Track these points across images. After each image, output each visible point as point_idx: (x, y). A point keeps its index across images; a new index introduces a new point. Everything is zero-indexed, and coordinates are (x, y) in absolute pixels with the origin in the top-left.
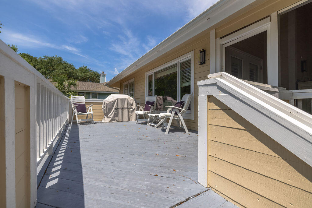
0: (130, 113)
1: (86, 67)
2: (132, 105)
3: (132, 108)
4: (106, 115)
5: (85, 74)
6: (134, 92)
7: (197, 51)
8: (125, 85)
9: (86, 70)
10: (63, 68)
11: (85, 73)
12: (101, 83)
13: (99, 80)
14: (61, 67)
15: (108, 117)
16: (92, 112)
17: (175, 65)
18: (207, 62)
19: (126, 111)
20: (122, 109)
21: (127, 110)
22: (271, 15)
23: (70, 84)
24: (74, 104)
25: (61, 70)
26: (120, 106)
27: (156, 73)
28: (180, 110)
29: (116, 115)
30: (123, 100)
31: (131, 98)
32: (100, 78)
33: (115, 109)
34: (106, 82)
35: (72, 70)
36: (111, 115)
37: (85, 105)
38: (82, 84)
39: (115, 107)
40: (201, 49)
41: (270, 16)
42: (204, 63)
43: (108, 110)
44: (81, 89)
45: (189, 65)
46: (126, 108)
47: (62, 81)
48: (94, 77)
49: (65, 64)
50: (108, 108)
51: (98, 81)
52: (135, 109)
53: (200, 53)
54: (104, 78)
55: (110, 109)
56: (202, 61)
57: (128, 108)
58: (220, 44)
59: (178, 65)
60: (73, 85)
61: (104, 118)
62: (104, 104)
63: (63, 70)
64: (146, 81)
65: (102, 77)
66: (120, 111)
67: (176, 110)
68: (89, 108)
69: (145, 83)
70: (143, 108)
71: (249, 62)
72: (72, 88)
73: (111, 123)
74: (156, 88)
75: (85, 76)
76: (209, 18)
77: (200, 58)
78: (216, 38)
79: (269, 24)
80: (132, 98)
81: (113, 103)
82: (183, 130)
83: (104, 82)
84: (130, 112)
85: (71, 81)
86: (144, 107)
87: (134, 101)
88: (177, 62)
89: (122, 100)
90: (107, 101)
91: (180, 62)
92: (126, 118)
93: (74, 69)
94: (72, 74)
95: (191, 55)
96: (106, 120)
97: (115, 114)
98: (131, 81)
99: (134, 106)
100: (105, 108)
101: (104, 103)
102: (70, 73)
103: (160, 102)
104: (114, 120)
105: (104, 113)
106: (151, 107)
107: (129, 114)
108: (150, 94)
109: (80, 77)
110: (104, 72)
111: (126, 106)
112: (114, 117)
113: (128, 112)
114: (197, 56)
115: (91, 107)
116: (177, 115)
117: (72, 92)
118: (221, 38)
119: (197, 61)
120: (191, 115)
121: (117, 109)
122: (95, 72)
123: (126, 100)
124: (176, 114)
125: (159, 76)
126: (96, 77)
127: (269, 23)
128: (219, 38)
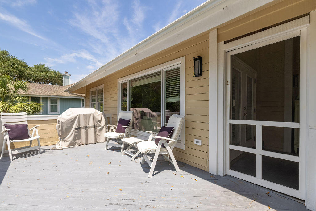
0: (97, 133)
1: (44, 65)
2: (100, 122)
3: (100, 126)
4: (63, 137)
5: (42, 74)
6: (103, 102)
7: (191, 58)
8: (92, 92)
9: (44, 68)
10: (9, 65)
11: (42, 72)
12: (64, 85)
13: (62, 81)
14: (8, 63)
15: (65, 141)
16: (38, 137)
17: (158, 74)
18: (204, 74)
19: (91, 131)
20: (86, 127)
21: (93, 129)
22: (311, 13)
23: (17, 88)
24: (6, 126)
25: (6, 67)
26: (82, 125)
27: (132, 81)
28: (168, 141)
29: (78, 136)
30: (87, 117)
31: (99, 113)
32: (62, 78)
33: (75, 129)
34: (70, 84)
35: (23, 68)
36: (70, 137)
37: (26, 125)
38: (37, 86)
39: (75, 125)
40: (196, 55)
41: (308, 14)
42: (200, 74)
43: (64, 131)
44: (34, 94)
45: (178, 74)
46: (91, 127)
47: (4, 83)
48: (55, 77)
49: (13, 60)
50: (64, 128)
51: (61, 84)
52: (105, 127)
53: (195, 60)
54: (68, 79)
55: (68, 130)
56: (197, 72)
57: (95, 127)
58: (224, 51)
59: (162, 73)
60: (21, 88)
61: (59, 142)
62: (59, 123)
63: (9, 68)
64: (119, 89)
65: (65, 78)
66: (83, 131)
67: (164, 142)
68: (34, 131)
69: (118, 93)
70: (115, 128)
71: (246, 75)
72: (21, 92)
73: (69, 149)
74: (132, 100)
75: (42, 76)
76: (227, 7)
77: (194, 67)
78: (218, 42)
79: (305, 27)
80: (101, 113)
81: (72, 121)
82: (172, 167)
83: (68, 85)
84: (98, 131)
85: (19, 83)
86: (117, 126)
87: (103, 116)
88: (160, 70)
89: (85, 116)
90: (63, 119)
91: (165, 70)
92: (91, 139)
93: (26, 67)
94: (24, 73)
95: (180, 62)
96: (63, 145)
97: (75, 136)
98: (100, 87)
99: (103, 123)
100: (60, 128)
101: (59, 121)
102: (20, 71)
103: (136, 116)
104: (74, 144)
105: (59, 135)
106: (125, 128)
107: (95, 135)
108: (124, 109)
109: (36, 77)
110: (67, 72)
111: (91, 124)
112: (74, 139)
113: (95, 132)
114: (191, 64)
115: (36, 129)
116: (165, 147)
117: (22, 97)
118: (225, 43)
119: (190, 71)
120: (180, 143)
121: (79, 128)
122: (57, 72)
123: (92, 114)
124: (163, 146)
125: (136, 84)
126: (58, 77)
127: (305, 25)
128: (223, 42)
